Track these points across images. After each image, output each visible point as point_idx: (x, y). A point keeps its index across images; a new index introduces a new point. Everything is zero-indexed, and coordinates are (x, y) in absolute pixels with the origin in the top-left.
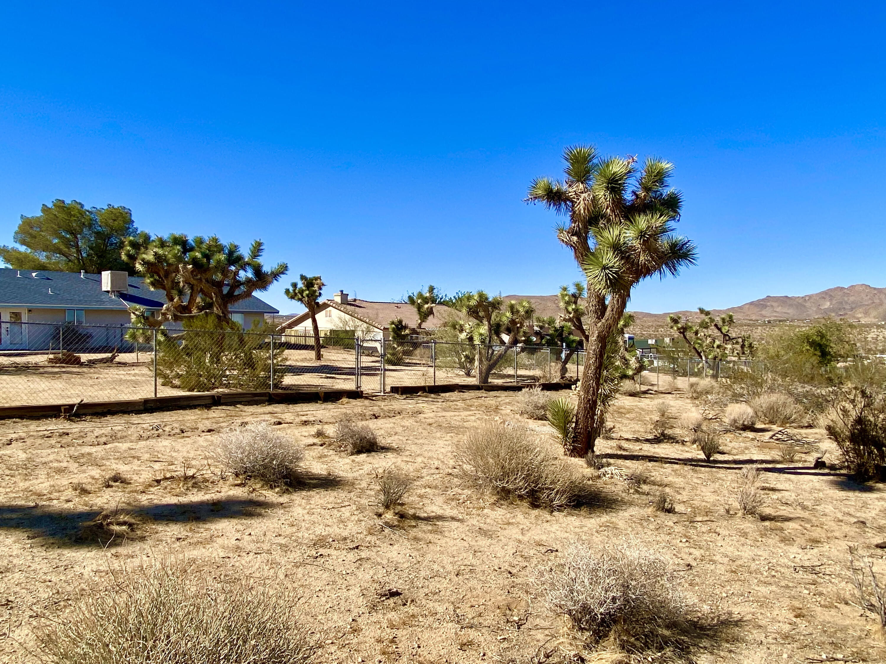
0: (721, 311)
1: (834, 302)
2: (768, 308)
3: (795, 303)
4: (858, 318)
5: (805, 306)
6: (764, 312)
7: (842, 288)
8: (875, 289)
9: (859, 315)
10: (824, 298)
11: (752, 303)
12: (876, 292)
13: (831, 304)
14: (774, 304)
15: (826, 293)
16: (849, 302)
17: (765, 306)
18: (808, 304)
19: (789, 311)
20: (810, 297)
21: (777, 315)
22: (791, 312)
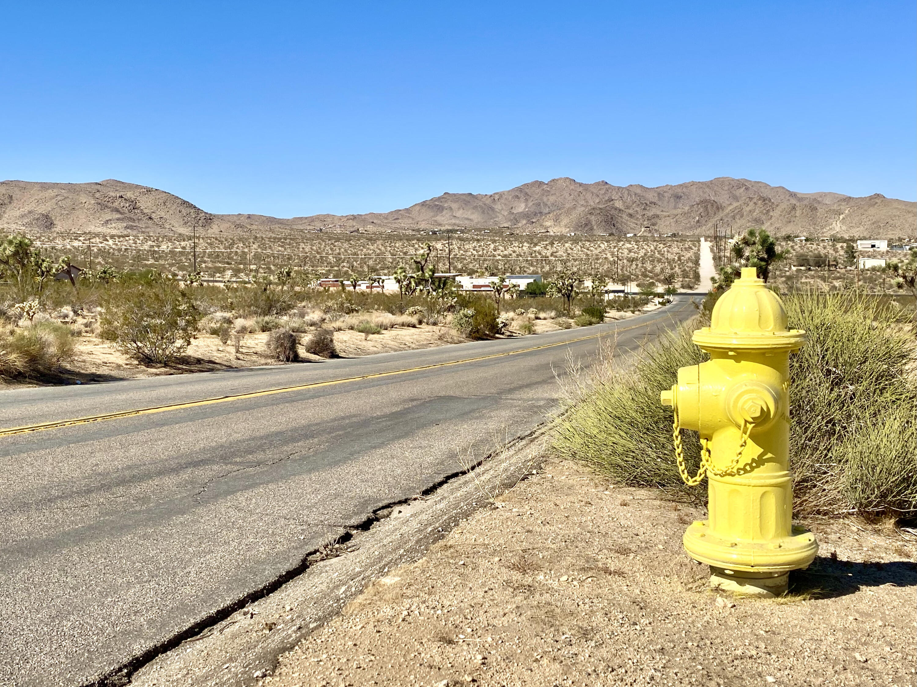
0: (380, 215)
1: (530, 204)
2: (445, 212)
3: (481, 203)
4: (546, 228)
5: (493, 209)
6: (439, 218)
7: (541, 183)
8: (581, 185)
9: (548, 224)
10: (517, 197)
11: (424, 204)
12: (581, 189)
13: (526, 206)
14: (454, 206)
15: (520, 189)
16: (549, 203)
17: (440, 209)
18: (498, 207)
19: (471, 217)
20: (501, 195)
21: (457, 222)
22: (476, 218)
